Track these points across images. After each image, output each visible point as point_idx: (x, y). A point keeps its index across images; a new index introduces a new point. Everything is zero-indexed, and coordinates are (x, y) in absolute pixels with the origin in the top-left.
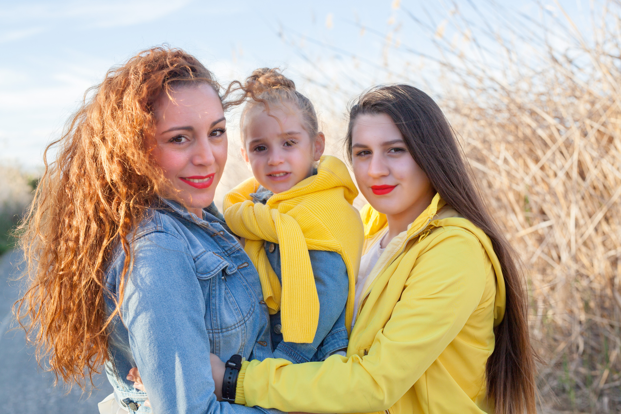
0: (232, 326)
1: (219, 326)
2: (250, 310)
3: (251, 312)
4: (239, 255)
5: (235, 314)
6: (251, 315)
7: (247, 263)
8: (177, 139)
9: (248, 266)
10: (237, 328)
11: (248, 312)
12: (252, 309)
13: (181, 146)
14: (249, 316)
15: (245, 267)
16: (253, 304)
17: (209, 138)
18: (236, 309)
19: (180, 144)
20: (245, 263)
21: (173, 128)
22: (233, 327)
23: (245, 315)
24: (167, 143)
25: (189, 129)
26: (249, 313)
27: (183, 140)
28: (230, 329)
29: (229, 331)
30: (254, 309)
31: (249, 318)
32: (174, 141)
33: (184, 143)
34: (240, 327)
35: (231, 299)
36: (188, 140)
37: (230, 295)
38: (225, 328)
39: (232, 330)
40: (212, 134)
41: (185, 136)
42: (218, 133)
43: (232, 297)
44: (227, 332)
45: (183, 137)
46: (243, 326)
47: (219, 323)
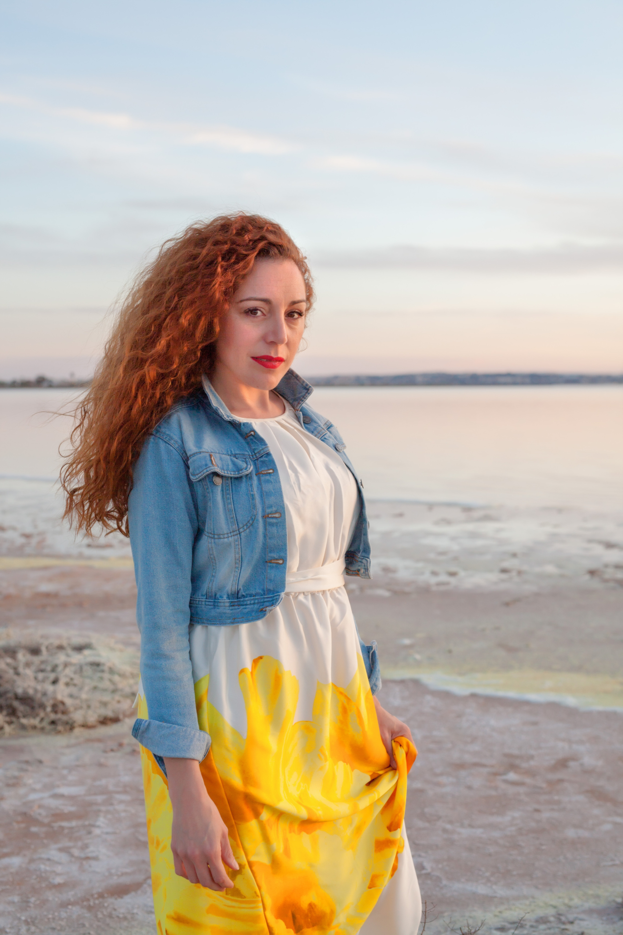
0: (225, 534)
1: (212, 530)
2: (249, 522)
3: (249, 525)
4: (267, 459)
5: (229, 523)
6: (249, 527)
7: (273, 470)
8: (252, 312)
9: (273, 473)
10: (230, 538)
11: (245, 523)
12: (251, 522)
13: (255, 319)
14: (245, 527)
15: (270, 473)
16: (253, 517)
17: (286, 318)
18: (232, 518)
19: (254, 317)
20: (271, 469)
21: (252, 298)
22: (226, 536)
23: (241, 526)
24: (241, 313)
25: (267, 301)
26: (246, 525)
27: (259, 313)
28: (222, 536)
29: (220, 538)
30: (253, 522)
31: (245, 530)
32: (250, 312)
33: (258, 316)
34: (233, 537)
35: (230, 506)
36: (264, 314)
37: (230, 502)
38: (217, 535)
39: (224, 538)
40: (290, 315)
41: (262, 309)
42: (296, 316)
43: (231, 504)
44: (219, 540)
45: (260, 310)
46: (236, 537)
47: (212, 528)
